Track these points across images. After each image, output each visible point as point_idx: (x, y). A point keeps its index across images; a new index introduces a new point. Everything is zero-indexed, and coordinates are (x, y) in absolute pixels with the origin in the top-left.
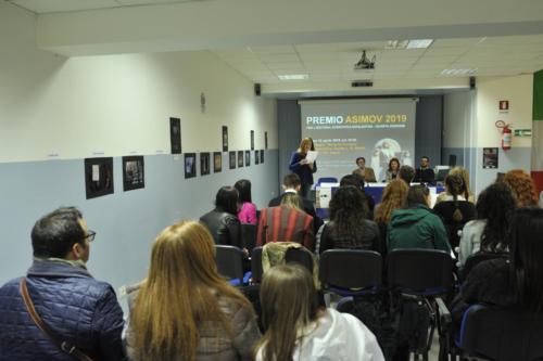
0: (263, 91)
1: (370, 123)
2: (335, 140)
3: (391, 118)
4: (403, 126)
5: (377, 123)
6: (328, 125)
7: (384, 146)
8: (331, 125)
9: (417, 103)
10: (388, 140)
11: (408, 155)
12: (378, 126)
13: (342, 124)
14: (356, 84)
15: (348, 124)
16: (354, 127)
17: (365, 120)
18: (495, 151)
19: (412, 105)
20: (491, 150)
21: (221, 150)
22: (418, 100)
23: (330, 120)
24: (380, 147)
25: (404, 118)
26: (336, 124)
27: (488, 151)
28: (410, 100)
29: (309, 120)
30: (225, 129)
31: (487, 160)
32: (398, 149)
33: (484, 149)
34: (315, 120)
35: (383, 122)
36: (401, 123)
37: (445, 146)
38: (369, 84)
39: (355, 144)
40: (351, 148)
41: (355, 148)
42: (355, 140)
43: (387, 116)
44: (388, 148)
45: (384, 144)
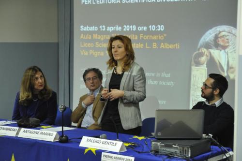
7: (216, 44)
24: (207, 46)
39: (161, 38)
40: (155, 45)
41: (162, 46)
42: (161, 28)
44: (224, 48)
45: (216, 37)
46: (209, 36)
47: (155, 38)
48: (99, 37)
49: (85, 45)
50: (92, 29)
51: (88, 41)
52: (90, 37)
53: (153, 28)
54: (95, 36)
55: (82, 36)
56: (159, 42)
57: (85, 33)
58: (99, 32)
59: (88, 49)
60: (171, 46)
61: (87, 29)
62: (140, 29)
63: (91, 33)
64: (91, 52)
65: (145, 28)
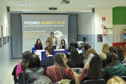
1: (50, 25)
2: (36, 31)
3: (59, 22)
4: (64, 26)
5: (53, 24)
6: (33, 25)
8: (35, 25)
9: (69, 17)
10: (58, 31)
11: (66, 37)
12: (54, 26)
13: (40, 25)
14: (50, 9)
15: (42, 25)
16: (44, 26)
17: (48, 23)
19: (66, 17)
22: (69, 16)
23: (34, 23)
25: (64, 22)
26: (37, 25)
27: (99, 36)
28: (66, 15)
29: (25, 23)
30: (2, 27)
34: (28, 23)
35: (56, 24)
36: (63, 25)
38: (55, 9)
39: (45, 33)
40: (43, 35)
41: (45, 35)
42: (45, 31)
43: (57, 22)
44: (58, 35)
45: (56, 33)
47: (43, 33)
48: (29, 34)
49: (26, 35)
50: (27, 32)
51: (26, 34)
52: (27, 34)
53: (43, 31)
54: (28, 33)
55: (25, 34)
56: (44, 34)
57: (25, 33)
58: (29, 33)
59: (26, 36)
60: (47, 35)
61: (26, 32)
62: (40, 32)
63: (27, 33)
64: (27, 37)
65: (41, 31)
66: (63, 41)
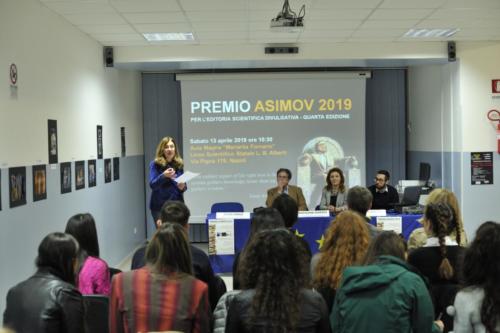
0: (118, 59)
1: (293, 113)
2: (238, 140)
3: (327, 104)
4: (347, 116)
5: (305, 111)
6: (226, 114)
7: (317, 149)
8: (231, 114)
9: (367, 79)
10: (323, 140)
11: (356, 163)
12: (306, 117)
13: (251, 113)
14: (271, 50)
15: (260, 113)
16: (268, 118)
17: (284, 105)
18: (487, 157)
19: (359, 83)
20: (482, 155)
21: (45, 161)
22: (368, 75)
23: (229, 107)
24: (310, 152)
25: (348, 103)
26: (240, 114)
27: (477, 157)
28: (356, 75)
29: (194, 106)
30: (52, 126)
31: (478, 171)
32: (340, 155)
33: (472, 154)
34: (205, 106)
35: (315, 110)
36: (344, 112)
37: (411, 148)
38: (292, 50)
39: (270, 147)
40: (264, 153)
41: (271, 153)
42: (270, 139)
43: (321, 101)
44: (323, 152)
45: (317, 145)
46: (311, 144)
47: (264, 147)
48: (211, 148)
49: (195, 155)
50: (203, 141)
51: (198, 152)
52: (201, 149)
53: (262, 139)
54: (206, 148)
55: (192, 148)
56: (268, 150)
57: (195, 145)
58: (210, 144)
59: (197, 158)
60: (279, 153)
61: (197, 141)
62: (250, 140)
63: (202, 145)
64: (202, 161)
65: (255, 140)
66: (335, 173)
